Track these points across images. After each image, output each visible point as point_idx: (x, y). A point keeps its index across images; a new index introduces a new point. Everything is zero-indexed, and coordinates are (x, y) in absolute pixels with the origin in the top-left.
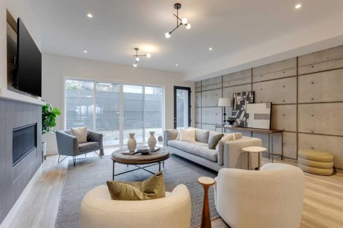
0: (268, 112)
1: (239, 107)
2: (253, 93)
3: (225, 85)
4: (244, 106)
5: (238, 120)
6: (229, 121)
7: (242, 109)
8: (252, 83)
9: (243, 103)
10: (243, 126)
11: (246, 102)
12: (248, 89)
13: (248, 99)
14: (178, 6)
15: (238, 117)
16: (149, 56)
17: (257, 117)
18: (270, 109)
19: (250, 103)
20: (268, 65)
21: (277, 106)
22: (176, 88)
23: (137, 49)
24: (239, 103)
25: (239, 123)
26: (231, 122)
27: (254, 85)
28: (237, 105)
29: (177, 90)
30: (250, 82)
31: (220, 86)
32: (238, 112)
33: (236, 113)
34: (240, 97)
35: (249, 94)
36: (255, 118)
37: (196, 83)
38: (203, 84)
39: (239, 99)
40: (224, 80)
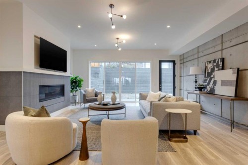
0: (234, 78)
1: (209, 75)
2: (223, 60)
3: (200, 54)
4: (213, 73)
5: (208, 87)
6: (198, 88)
7: (212, 76)
8: (222, 50)
9: (213, 70)
10: (212, 92)
11: (216, 69)
12: (218, 56)
13: (218, 66)
14: (111, 6)
15: (208, 84)
16: (124, 42)
17: (224, 83)
18: (236, 75)
19: (219, 70)
20: (237, 28)
21: (243, 72)
22: (161, 62)
23: (118, 39)
24: (210, 71)
25: (209, 89)
26: (201, 89)
27: (224, 51)
28: (208, 73)
29: (162, 63)
30: (220, 48)
31: (196, 56)
32: (209, 79)
33: (207, 80)
34: (212, 65)
35: (218, 61)
36: (222, 85)
37: (180, 56)
38: (185, 57)
39: (210, 66)
40: (200, 50)
